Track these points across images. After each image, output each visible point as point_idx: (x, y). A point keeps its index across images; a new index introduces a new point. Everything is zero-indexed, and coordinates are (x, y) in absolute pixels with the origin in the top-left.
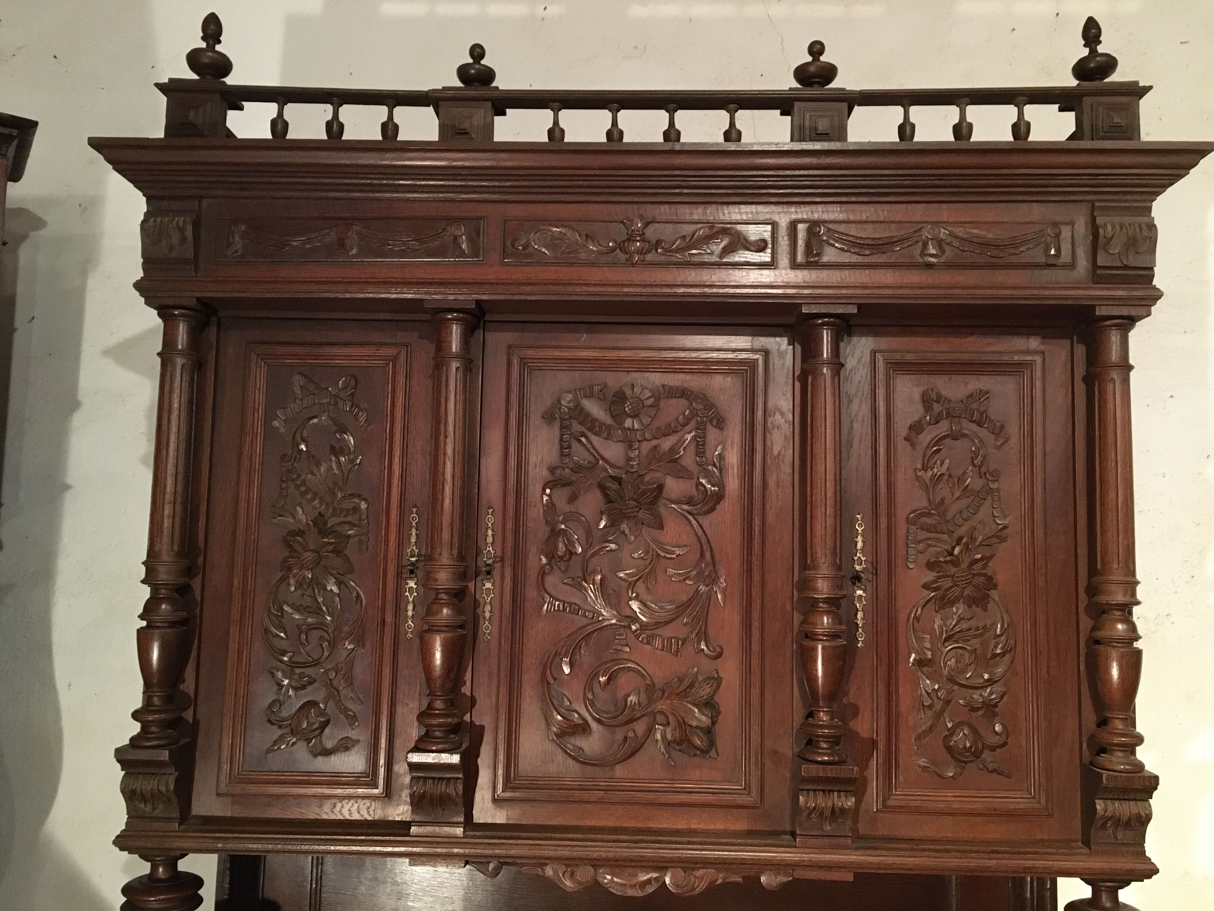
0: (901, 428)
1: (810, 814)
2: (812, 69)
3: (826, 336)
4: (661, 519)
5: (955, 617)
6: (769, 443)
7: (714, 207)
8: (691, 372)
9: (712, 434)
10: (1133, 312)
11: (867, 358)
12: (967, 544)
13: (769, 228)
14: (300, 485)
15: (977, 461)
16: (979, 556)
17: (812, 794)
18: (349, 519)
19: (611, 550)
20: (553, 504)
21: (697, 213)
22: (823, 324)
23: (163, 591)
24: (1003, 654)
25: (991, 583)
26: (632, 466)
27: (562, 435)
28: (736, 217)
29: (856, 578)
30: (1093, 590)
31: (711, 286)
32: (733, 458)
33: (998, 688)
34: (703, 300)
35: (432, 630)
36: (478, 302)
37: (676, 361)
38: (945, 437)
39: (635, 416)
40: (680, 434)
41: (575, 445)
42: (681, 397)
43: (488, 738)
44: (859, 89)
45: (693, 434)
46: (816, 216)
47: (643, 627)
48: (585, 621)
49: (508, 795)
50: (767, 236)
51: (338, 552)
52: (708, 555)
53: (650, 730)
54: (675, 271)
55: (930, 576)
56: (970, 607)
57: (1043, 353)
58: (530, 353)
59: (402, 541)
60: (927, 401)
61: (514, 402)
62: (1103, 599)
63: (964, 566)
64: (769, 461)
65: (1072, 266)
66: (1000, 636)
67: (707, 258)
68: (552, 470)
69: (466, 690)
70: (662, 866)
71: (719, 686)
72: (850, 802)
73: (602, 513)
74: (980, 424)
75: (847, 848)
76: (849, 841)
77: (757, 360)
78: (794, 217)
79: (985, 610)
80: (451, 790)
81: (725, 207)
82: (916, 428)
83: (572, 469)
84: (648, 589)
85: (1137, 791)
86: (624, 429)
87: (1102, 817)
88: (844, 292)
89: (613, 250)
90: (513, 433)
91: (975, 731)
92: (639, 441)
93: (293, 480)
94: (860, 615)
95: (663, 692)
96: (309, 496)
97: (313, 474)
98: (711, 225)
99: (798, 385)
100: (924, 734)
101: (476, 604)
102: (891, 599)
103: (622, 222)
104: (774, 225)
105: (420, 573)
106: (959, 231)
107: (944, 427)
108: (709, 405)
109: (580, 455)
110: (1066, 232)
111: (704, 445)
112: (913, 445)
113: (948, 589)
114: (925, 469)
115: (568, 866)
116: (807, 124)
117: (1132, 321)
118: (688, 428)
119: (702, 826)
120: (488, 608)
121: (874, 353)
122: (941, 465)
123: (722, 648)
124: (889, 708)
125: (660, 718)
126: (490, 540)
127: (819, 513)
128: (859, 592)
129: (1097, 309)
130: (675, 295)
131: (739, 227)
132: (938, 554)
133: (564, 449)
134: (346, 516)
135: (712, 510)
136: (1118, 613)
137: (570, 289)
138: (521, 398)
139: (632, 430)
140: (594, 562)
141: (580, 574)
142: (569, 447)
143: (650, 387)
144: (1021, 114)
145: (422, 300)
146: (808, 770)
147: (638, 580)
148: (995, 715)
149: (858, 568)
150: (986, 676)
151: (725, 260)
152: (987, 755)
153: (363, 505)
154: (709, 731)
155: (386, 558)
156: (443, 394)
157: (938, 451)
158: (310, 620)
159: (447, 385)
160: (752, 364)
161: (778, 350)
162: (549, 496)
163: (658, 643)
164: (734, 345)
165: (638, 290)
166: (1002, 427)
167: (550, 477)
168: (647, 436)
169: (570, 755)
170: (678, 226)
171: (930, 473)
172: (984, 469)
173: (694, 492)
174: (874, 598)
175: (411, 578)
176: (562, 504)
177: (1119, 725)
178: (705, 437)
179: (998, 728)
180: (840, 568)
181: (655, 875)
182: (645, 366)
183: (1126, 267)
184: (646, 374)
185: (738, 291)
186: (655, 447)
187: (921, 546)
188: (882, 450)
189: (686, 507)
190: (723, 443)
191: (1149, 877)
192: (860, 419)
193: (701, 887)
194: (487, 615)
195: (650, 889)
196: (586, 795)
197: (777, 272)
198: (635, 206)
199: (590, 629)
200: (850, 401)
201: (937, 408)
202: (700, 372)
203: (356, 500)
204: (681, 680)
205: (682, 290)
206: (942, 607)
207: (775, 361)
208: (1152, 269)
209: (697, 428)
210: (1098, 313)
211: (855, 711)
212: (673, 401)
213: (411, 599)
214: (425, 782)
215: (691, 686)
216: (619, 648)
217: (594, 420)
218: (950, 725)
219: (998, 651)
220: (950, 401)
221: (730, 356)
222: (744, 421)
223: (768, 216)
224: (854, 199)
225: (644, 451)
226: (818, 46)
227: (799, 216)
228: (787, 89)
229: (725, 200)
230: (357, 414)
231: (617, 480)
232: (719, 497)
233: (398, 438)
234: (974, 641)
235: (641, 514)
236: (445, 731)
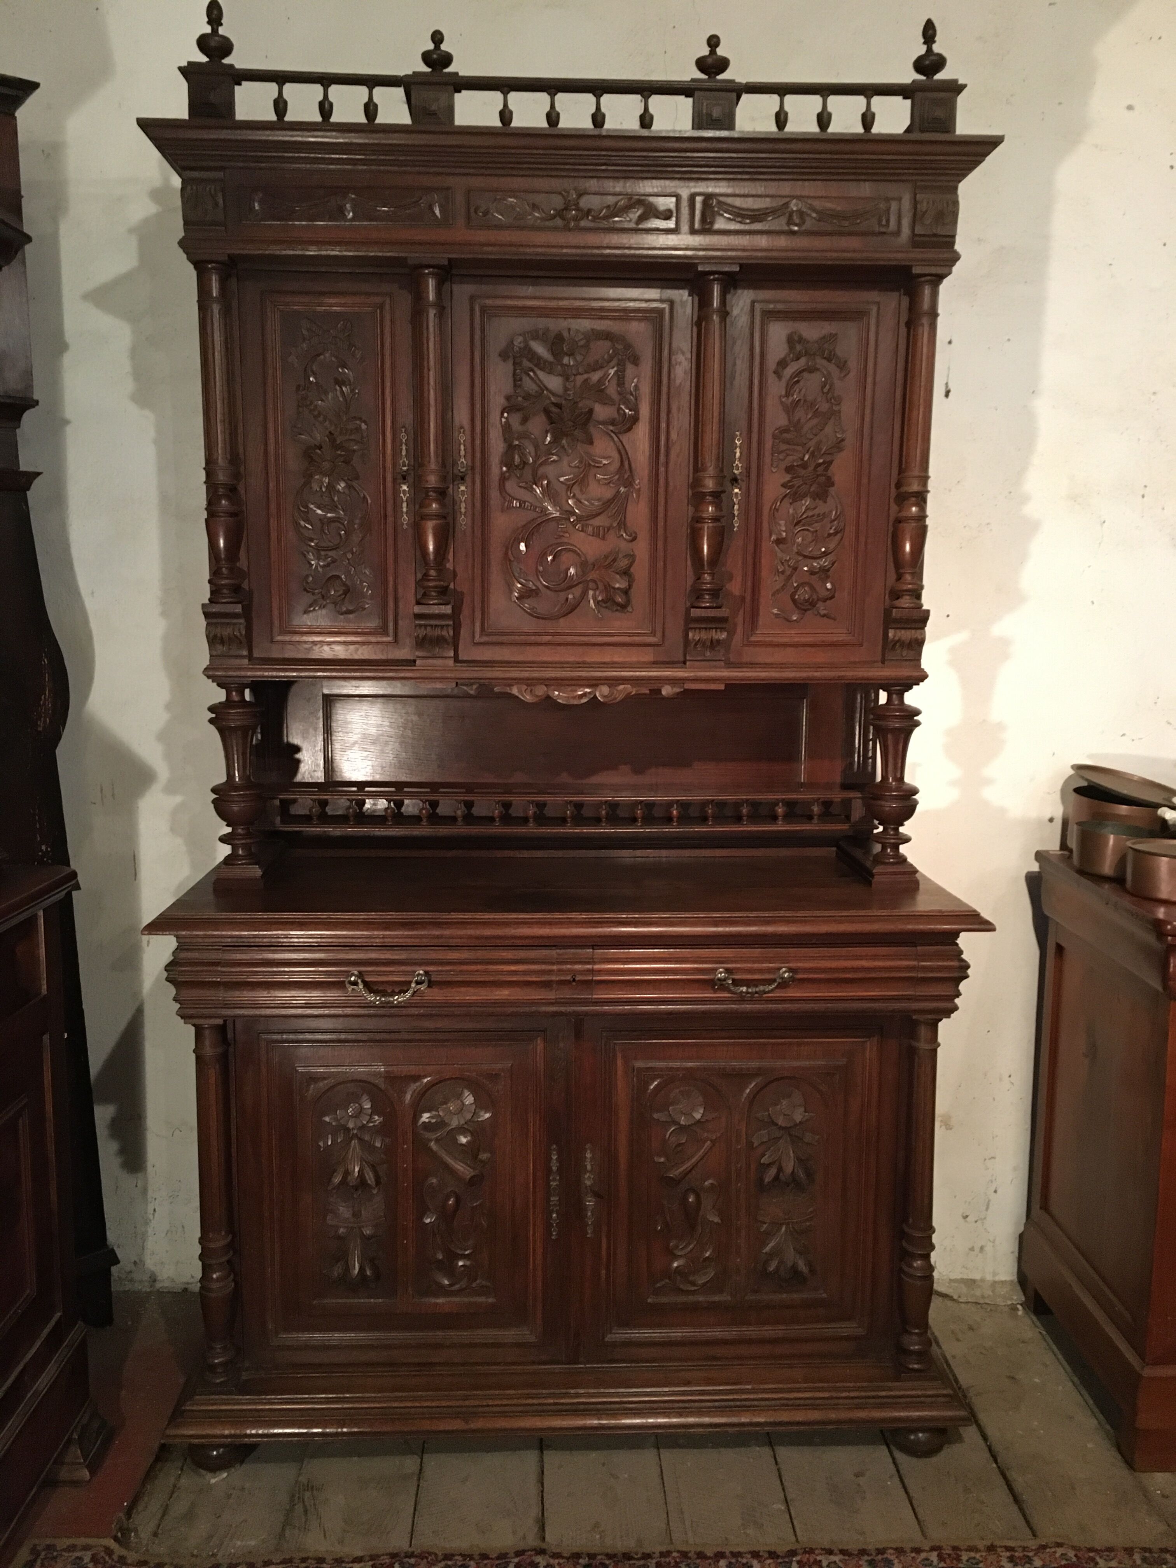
0: (771, 364)
1: (696, 644)
2: (710, 60)
3: (716, 290)
4: (591, 436)
5: (804, 508)
6: (672, 376)
7: (632, 180)
8: (614, 319)
9: (630, 369)
10: (939, 270)
11: (747, 308)
12: (813, 453)
13: (674, 199)
14: (314, 410)
15: (825, 390)
16: (821, 461)
17: (697, 631)
18: (353, 437)
19: (554, 461)
20: (509, 425)
21: (618, 186)
22: (714, 280)
23: (221, 490)
24: (836, 533)
25: (830, 482)
26: (569, 395)
27: (515, 370)
28: (649, 190)
29: (735, 480)
30: (898, 485)
31: (629, 248)
32: (646, 390)
33: (831, 558)
34: (623, 259)
35: (424, 517)
36: (450, 260)
37: (602, 309)
38: (803, 371)
39: (571, 354)
40: (606, 369)
41: (526, 379)
42: (606, 339)
43: (467, 601)
44: (744, 81)
45: (615, 369)
46: (710, 190)
47: (579, 519)
48: (534, 515)
49: (485, 639)
50: (672, 206)
51: (347, 462)
52: (626, 463)
53: (584, 593)
54: (602, 235)
55: (788, 477)
56: (815, 500)
57: (878, 303)
58: (489, 302)
59: (396, 453)
60: (792, 340)
61: (477, 343)
62: (904, 489)
63: (811, 468)
64: (672, 390)
65: (898, 233)
66: (834, 520)
67: (626, 225)
68: (508, 398)
69: (449, 566)
70: (594, 683)
71: (633, 562)
72: (724, 636)
73: (547, 432)
74: (829, 360)
75: (720, 668)
76: (722, 663)
77: (664, 309)
78: (693, 190)
79: (825, 502)
80: (444, 633)
81: (640, 181)
82: (782, 364)
83: (523, 398)
84: (581, 490)
85: (915, 621)
86: (563, 365)
87: (893, 640)
88: (729, 253)
89: (553, 217)
90: (478, 368)
91: (812, 588)
92: (574, 375)
93: (307, 406)
94: (736, 507)
95: (594, 566)
96: (321, 419)
97: (322, 400)
98: (630, 196)
99: (695, 329)
100: (778, 591)
101: (454, 502)
102: (759, 494)
103: (560, 193)
104: (678, 197)
105: (410, 479)
106: (817, 204)
107: (803, 361)
108: (628, 346)
109: (529, 385)
110: (894, 206)
111: (624, 378)
112: (780, 377)
113: (799, 487)
114: (787, 395)
115: (528, 685)
116: (704, 111)
117: (941, 278)
118: (612, 364)
119: (621, 659)
120: (463, 505)
121: (753, 302)
122: (800, 392)
123: (636, 533)
124: (754, 574)
125: (591, 585)
126: (462, 453)
127: (708, 428)
128: (736, 490)
129: (914, 268)
130: (602, 255)
131: (651, 199)
132: (794, 461)
133: (517, 381)
134: (350, 435)
135: (629, 429)
136: (914, 499)
137: (521, 250)
138: (483, 339)
139: (568, 366)
140: (541, 471)
141: (530, 478)
142: (521, 380)
143: (582, 330)
144: (869, 104)
145: (406, 258)
146: (695, 612)
147: (574, 484)
148: (828, 577)
149: (736, 472)
150: (823, 549)
151: (640, 226)
152: (820, 605)
153: (364, 426)
154: (626, 592)
155: (384, 468)
156: (425, 335)
157: (798, 382)
158: (329, 515)
159: (428, 328)
160: (661, 312)
161: (681, 301)
162: (506, 418)
163: (590, 529)
164: (646, 296)
165: (574, 251)
166: (846, 362)
167: (506, 404)
168: (581, 370)
169: (526, 612)
170: (604, 197)
171: (791, 399)
172: (830, 396)
173: (616, 416)
174: (747, 494)
175: (404, 484)
176: (516, 425)
177: (908, 577)
178: (624, 371)
179: (829, 586)
180: (722, 470)
181: (588, 690)
182: (577, 313)
183: (935, 235)
184: (579, 320)
185: (650, 252)
186: (586, 380)
187: (781, 456)
188: (756, 382)
189: (611, 428)
190: (638, 376)
191: (922, 681)
192: (741, 356)
193: (620, 697)
194: (463, 510)
195: (584, 700)
196: (539, 639)
197: (680, 237)
198: (571, 180)
199: (539, 520)
200: (734, 343)
201: (798, 347)
202: (620, 319)
203: (358, 422)
204: (606, 557)
205: (608, 251)
206: (794, 501)
207: (678, 308)
208: (954, 237)
209: (618, 365)
210: (914, 272)
211: (731, 578)
212: (600, 343)
213: (405, 499)
214: (426, 629)
215: (614, 560)
216: (562, 534)
217: (539, 358)
218: (795, 585)
219: (832, 531)
220: (808, 342)
221: (644, 305)
222: (654, 358)
223: (673, 190)
224: (739, 176)
225: (578, 383)
226: (715, 40)
227: (697, 190)
228: (689, 79)
229: (641, 175)
230: (354, 352)
231: (559, 406)
232: (635, 419)
233: (388, 373)
234: (816, 525)
235: (576, 433)
236: (438, 592)
